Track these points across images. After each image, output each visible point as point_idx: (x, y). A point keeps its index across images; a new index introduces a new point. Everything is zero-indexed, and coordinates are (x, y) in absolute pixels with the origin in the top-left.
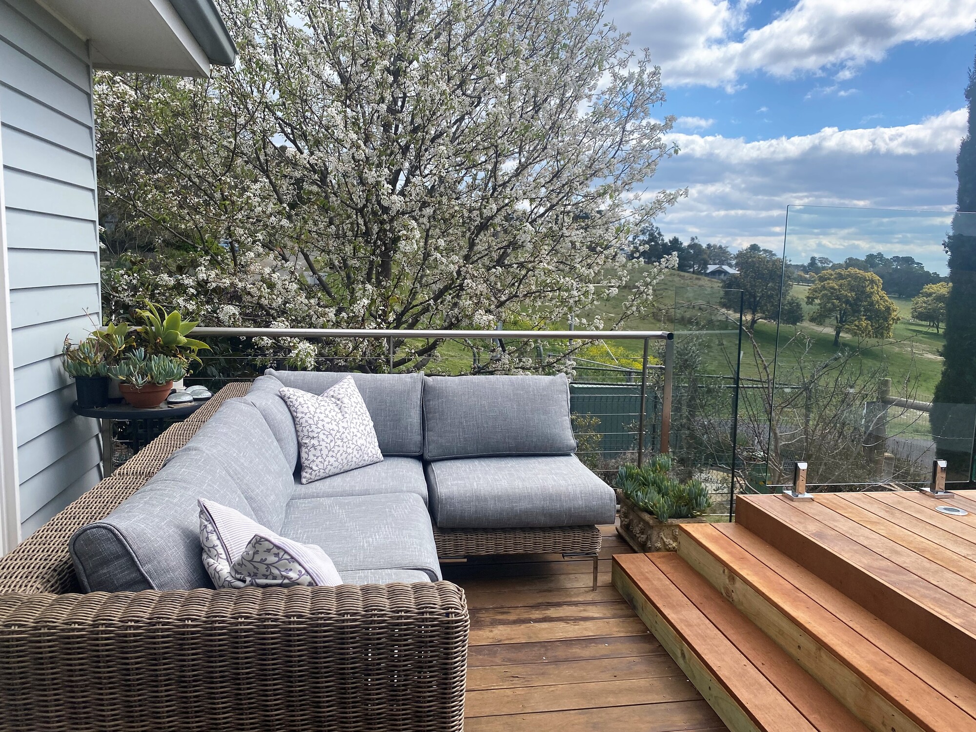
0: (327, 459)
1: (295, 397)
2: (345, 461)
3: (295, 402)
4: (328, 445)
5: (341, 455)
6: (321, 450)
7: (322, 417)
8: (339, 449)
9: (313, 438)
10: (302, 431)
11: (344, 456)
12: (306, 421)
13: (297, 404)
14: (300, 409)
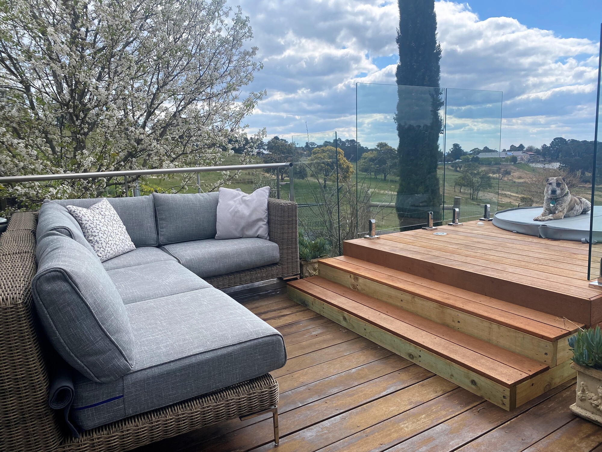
0: (106, 249)
1: (79, 211)
2: (116, 250)
3: (79, 214)
4: (105, 240)
5: (113, 246)
6: (102, 243)
7: (98, 222)
8: (111, 242)
9: (96, 236)
10: (88, 232)
11: (115, 246)
12: (90, 226)
13: (81, 215)
14: (84, 218)
